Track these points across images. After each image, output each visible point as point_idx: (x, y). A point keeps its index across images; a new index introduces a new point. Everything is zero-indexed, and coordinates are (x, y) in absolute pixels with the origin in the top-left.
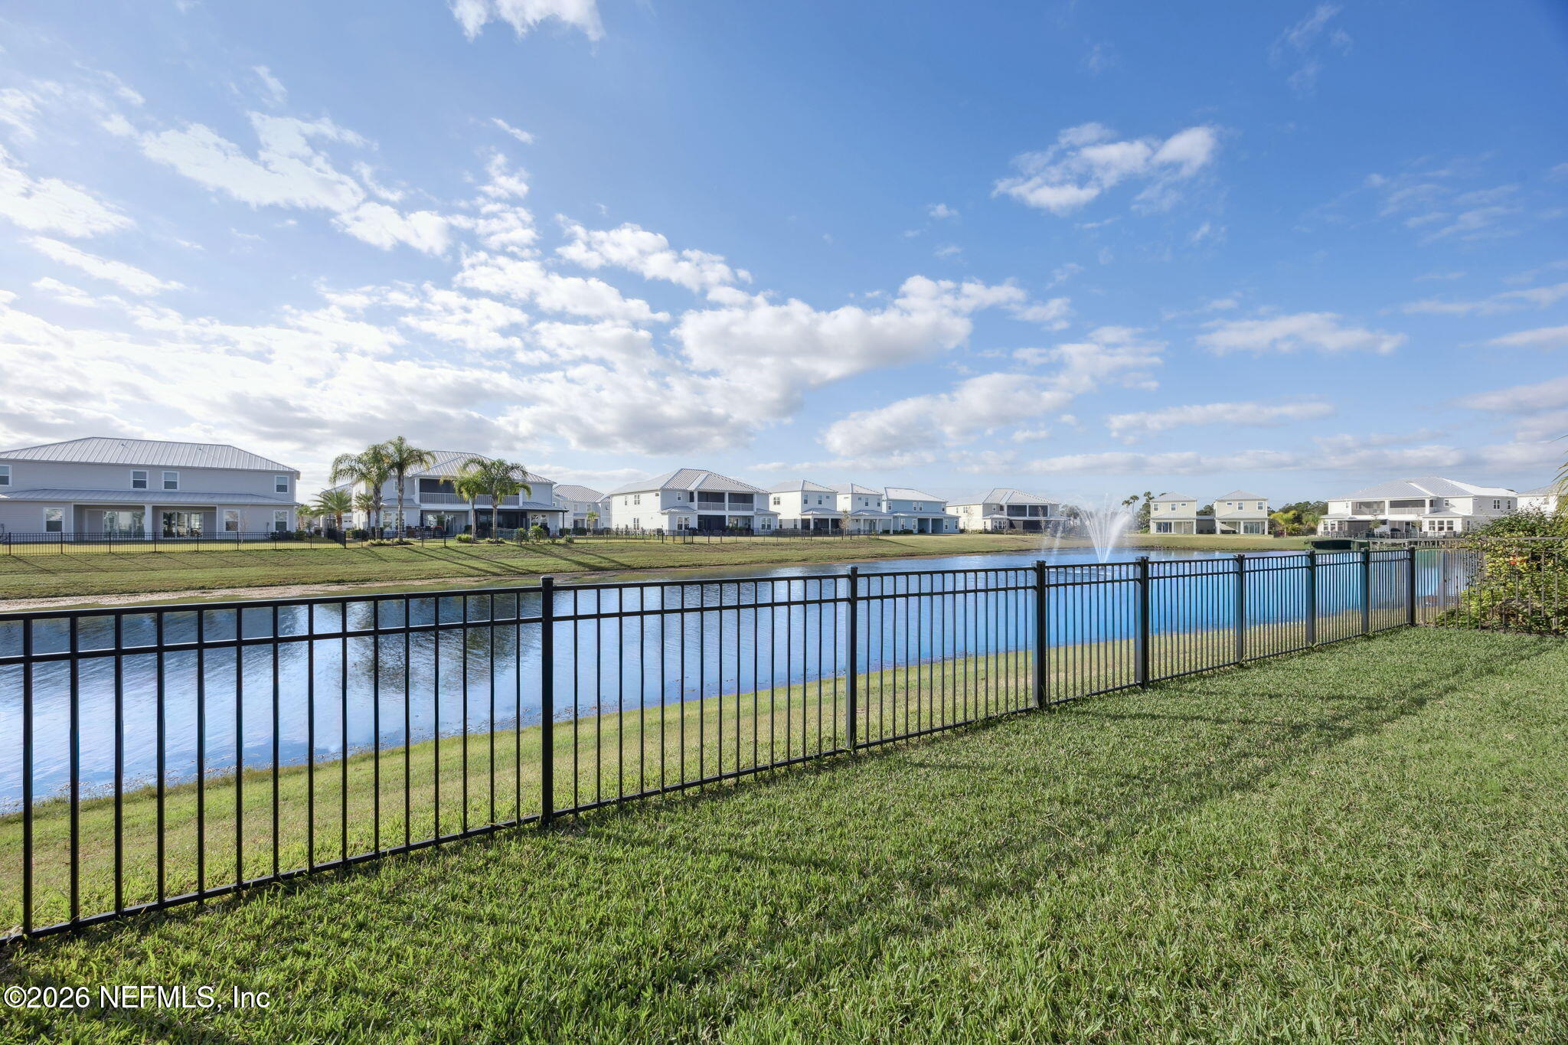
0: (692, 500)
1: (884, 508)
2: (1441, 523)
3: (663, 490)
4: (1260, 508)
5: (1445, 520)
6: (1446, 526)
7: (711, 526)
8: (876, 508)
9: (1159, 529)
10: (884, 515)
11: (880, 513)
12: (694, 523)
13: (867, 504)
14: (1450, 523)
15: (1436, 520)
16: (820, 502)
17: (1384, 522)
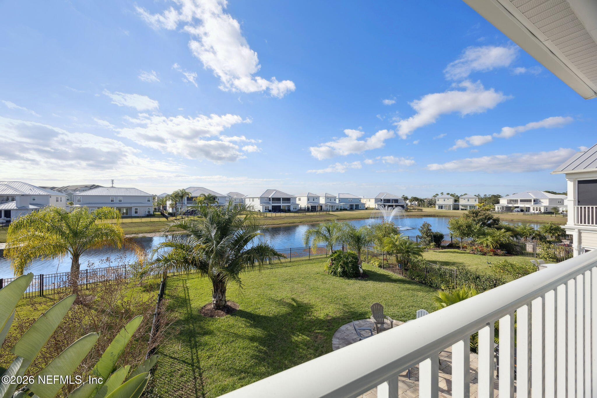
0: (270, 201)
1: (337, 201)
2: (537, 208)
3: (260, 197)
4: (475, 201)
5: (538, 207)
6: (538, 209)
7: (276, 209)
8: (334, 201)
9: (439, 208)
10: (337, 204)
11: (335, 203)
12: (270, 208)
13: (331, 200)
14: (540, 208)
15: (535, 207)
16: (314, 200)
17: (518, 207)
